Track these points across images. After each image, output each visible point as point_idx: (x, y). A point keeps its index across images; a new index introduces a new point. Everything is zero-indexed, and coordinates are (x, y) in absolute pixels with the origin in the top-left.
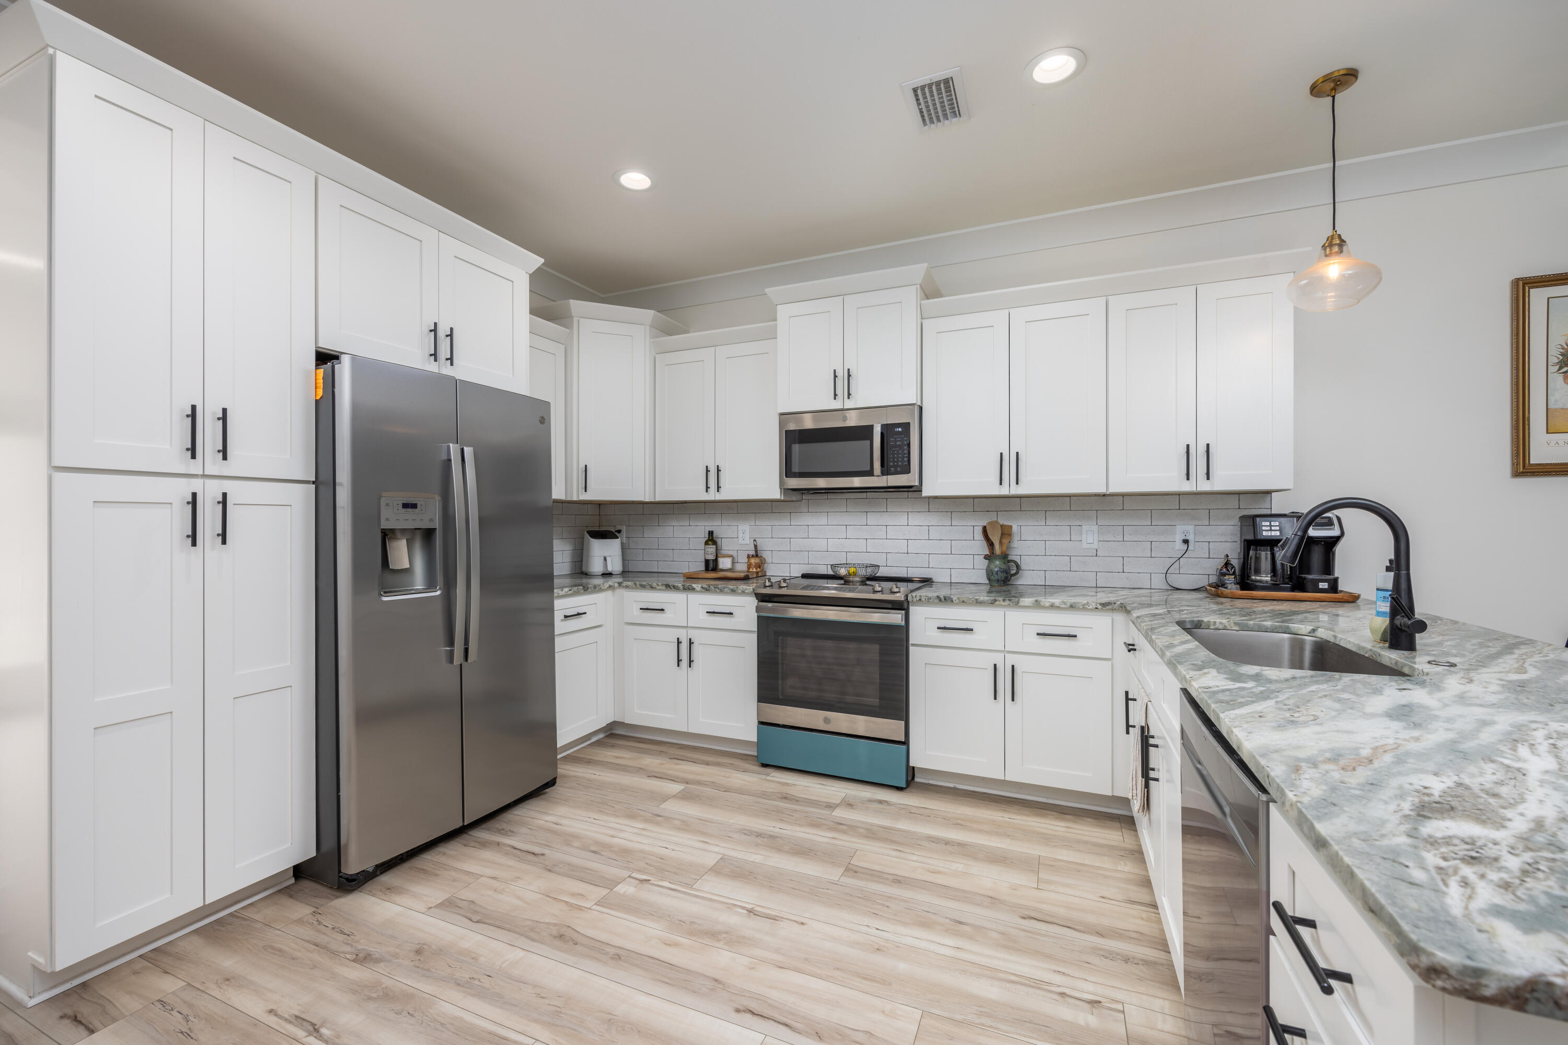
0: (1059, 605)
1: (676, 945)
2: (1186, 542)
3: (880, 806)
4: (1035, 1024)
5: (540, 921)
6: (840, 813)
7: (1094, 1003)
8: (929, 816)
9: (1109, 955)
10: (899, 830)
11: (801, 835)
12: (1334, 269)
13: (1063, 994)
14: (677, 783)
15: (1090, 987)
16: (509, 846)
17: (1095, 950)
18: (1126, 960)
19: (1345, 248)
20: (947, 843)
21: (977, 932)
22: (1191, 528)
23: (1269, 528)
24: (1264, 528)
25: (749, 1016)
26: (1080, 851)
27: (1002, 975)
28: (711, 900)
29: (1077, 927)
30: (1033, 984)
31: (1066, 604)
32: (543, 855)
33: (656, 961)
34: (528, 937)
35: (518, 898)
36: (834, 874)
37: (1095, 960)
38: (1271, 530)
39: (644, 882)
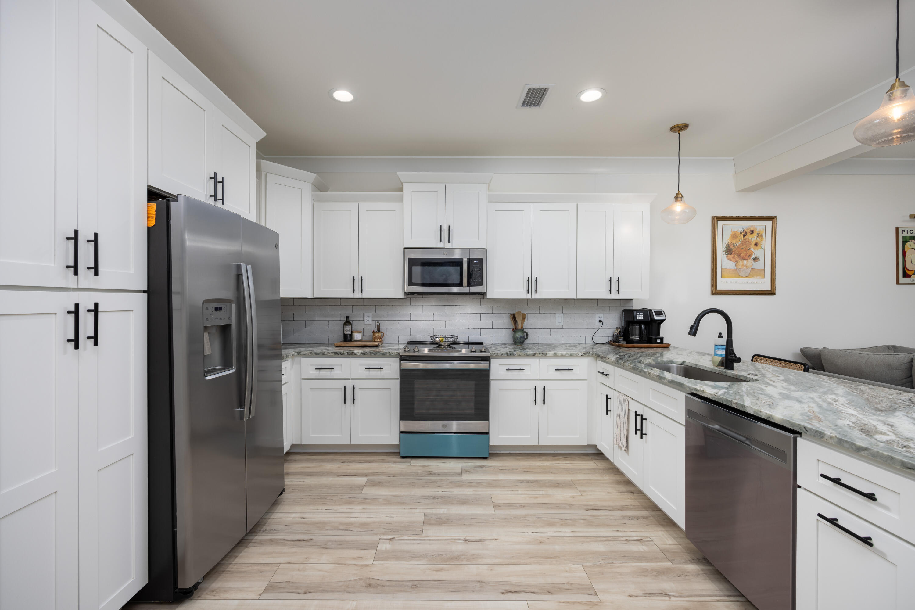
0: (565, 355)
1: (441, 570)
2: (600, 321)
3: (482, 469)
4: (627, 556)
5: (348, 580)
6: (465, 477)
7: (640, 540)
8: (510, 470)
9: (630, 518)
10: (501, 480)
11: (456, 493)
12: (678, 207)
13: (627, 540)
14: (359, 477)
15: (634, 534)
16: (281, 539)
17: (624, 517)
18: (637, 518)
19: (683, 199)
20: (529, 482)
21: (574, 523)
22: (602, 315)
23: (639, 316)
24: (637, 316)
25: (510, 594)
26: (584, 474)
27: (599, 539)
28: (438, 540)
29: (610, 509)
30: (613, 539)
31: (568, 354)
32: (311, 539)
33: (439, 582)
34: (348, 592)
35: (319, 570)
36: (490, 510)
37: (626, 522)
38: (640, 317)
39: (392, 540)
